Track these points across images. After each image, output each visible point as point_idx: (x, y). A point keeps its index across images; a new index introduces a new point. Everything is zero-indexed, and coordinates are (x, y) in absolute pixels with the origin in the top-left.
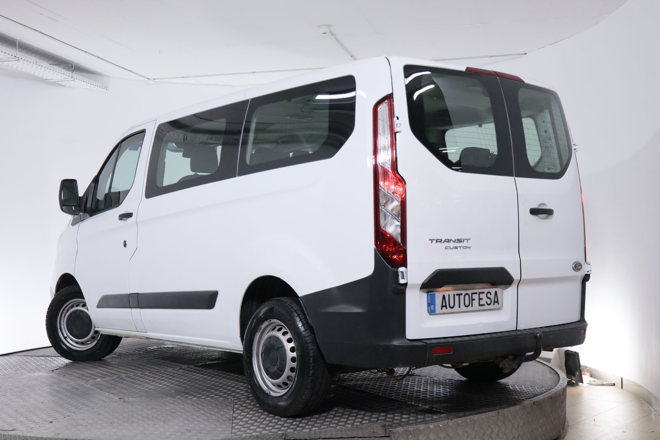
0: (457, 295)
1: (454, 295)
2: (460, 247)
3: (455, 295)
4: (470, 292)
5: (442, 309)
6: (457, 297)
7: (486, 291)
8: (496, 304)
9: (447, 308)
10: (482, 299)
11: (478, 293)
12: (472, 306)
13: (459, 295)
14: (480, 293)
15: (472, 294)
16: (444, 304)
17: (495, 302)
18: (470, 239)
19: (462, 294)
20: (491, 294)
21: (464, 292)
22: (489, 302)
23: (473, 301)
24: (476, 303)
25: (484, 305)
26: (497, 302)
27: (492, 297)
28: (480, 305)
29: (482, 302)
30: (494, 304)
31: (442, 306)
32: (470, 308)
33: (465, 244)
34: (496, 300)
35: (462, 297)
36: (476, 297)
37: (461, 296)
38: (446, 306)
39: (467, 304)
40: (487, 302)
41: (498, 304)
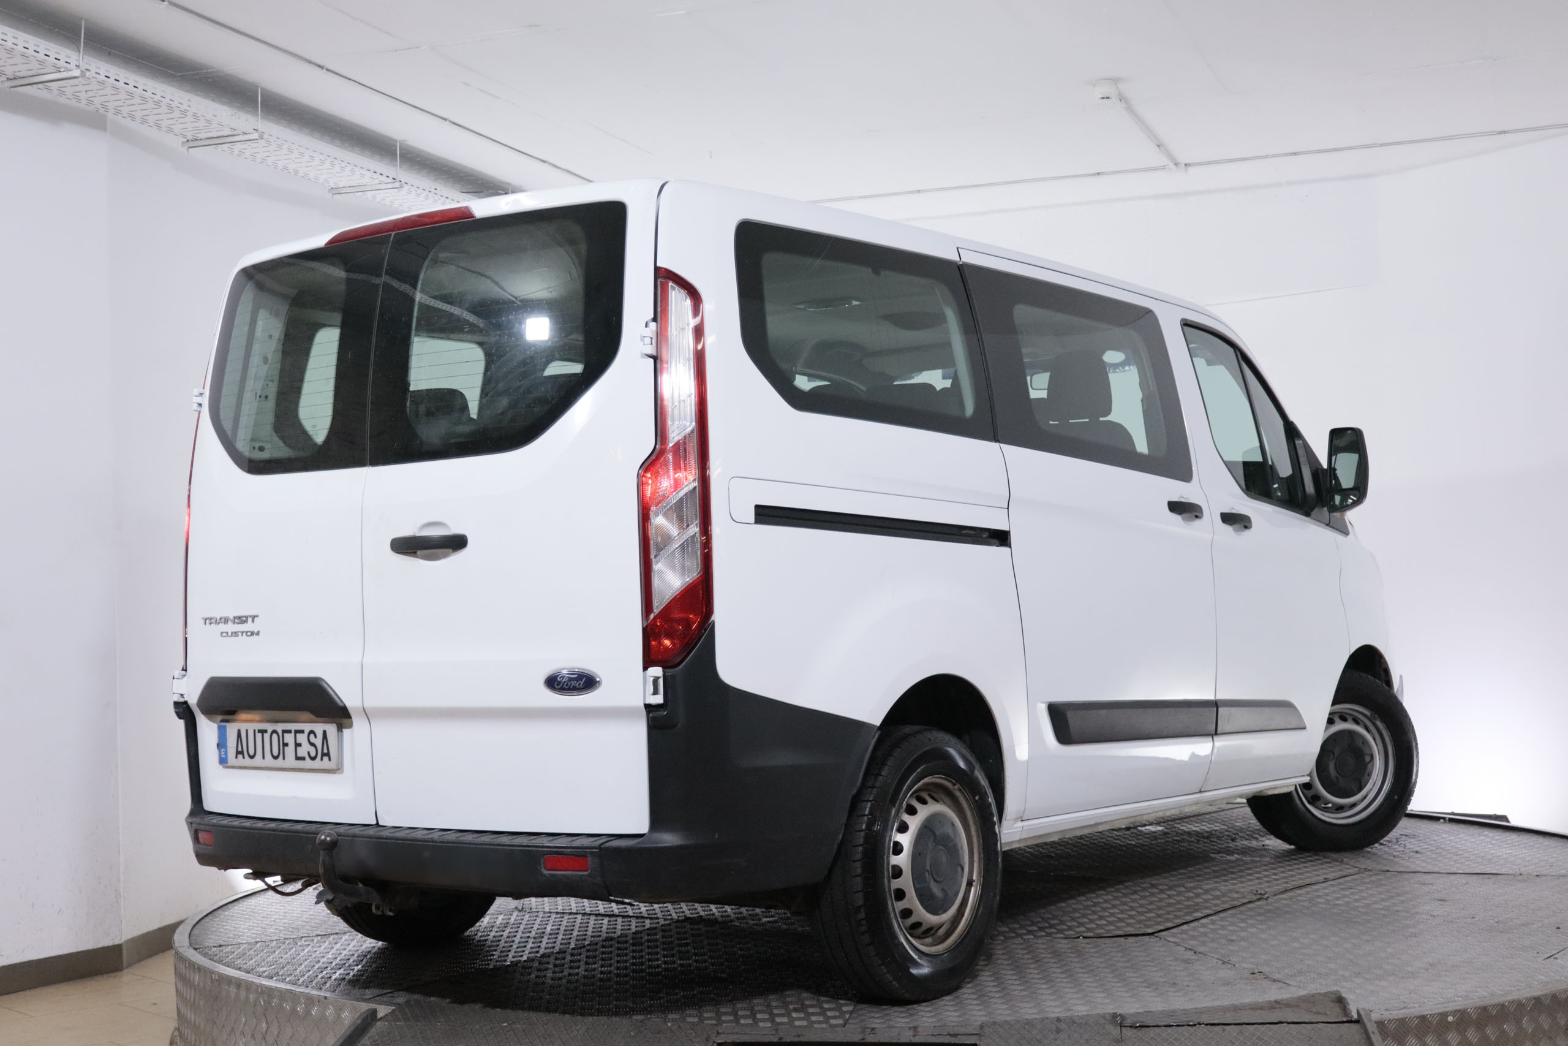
0: (260, 731)
1: (255, 731)
2: (242, 633)
3: (257, 731)
4: (280, 727)
5: (236, 757)
6: (259, 736)
7: (307, 727)
8: (326, 758)
9: (244, 758)
10: (300, 745)
11: (293, 732)
12: (284, 758)
13: (263, 732)
14: (297, 732)
15: (284, 732)
16: (240, 749)
17: (323, 755)
18: (257, 616)
19: (266, 731)
20: (316, 737)
21: (270, 727)
22: (313, 754)
23: (286, 748)
24: (290, 751)
25: (303, 759)
26: (328, 755)
27: (318, 741)
28: (298, 758)
29: (302, 752)
30: (322, 759)
31: (238, 753)
32: (280, 762)
33: (249, 626)
34: (325, 751)
35: (267, 736)
36: (289, 738)
37: (265, 734)
38: (242, 753)
39: (275, 753)
40: (309, 753)
41: (330, 760)
